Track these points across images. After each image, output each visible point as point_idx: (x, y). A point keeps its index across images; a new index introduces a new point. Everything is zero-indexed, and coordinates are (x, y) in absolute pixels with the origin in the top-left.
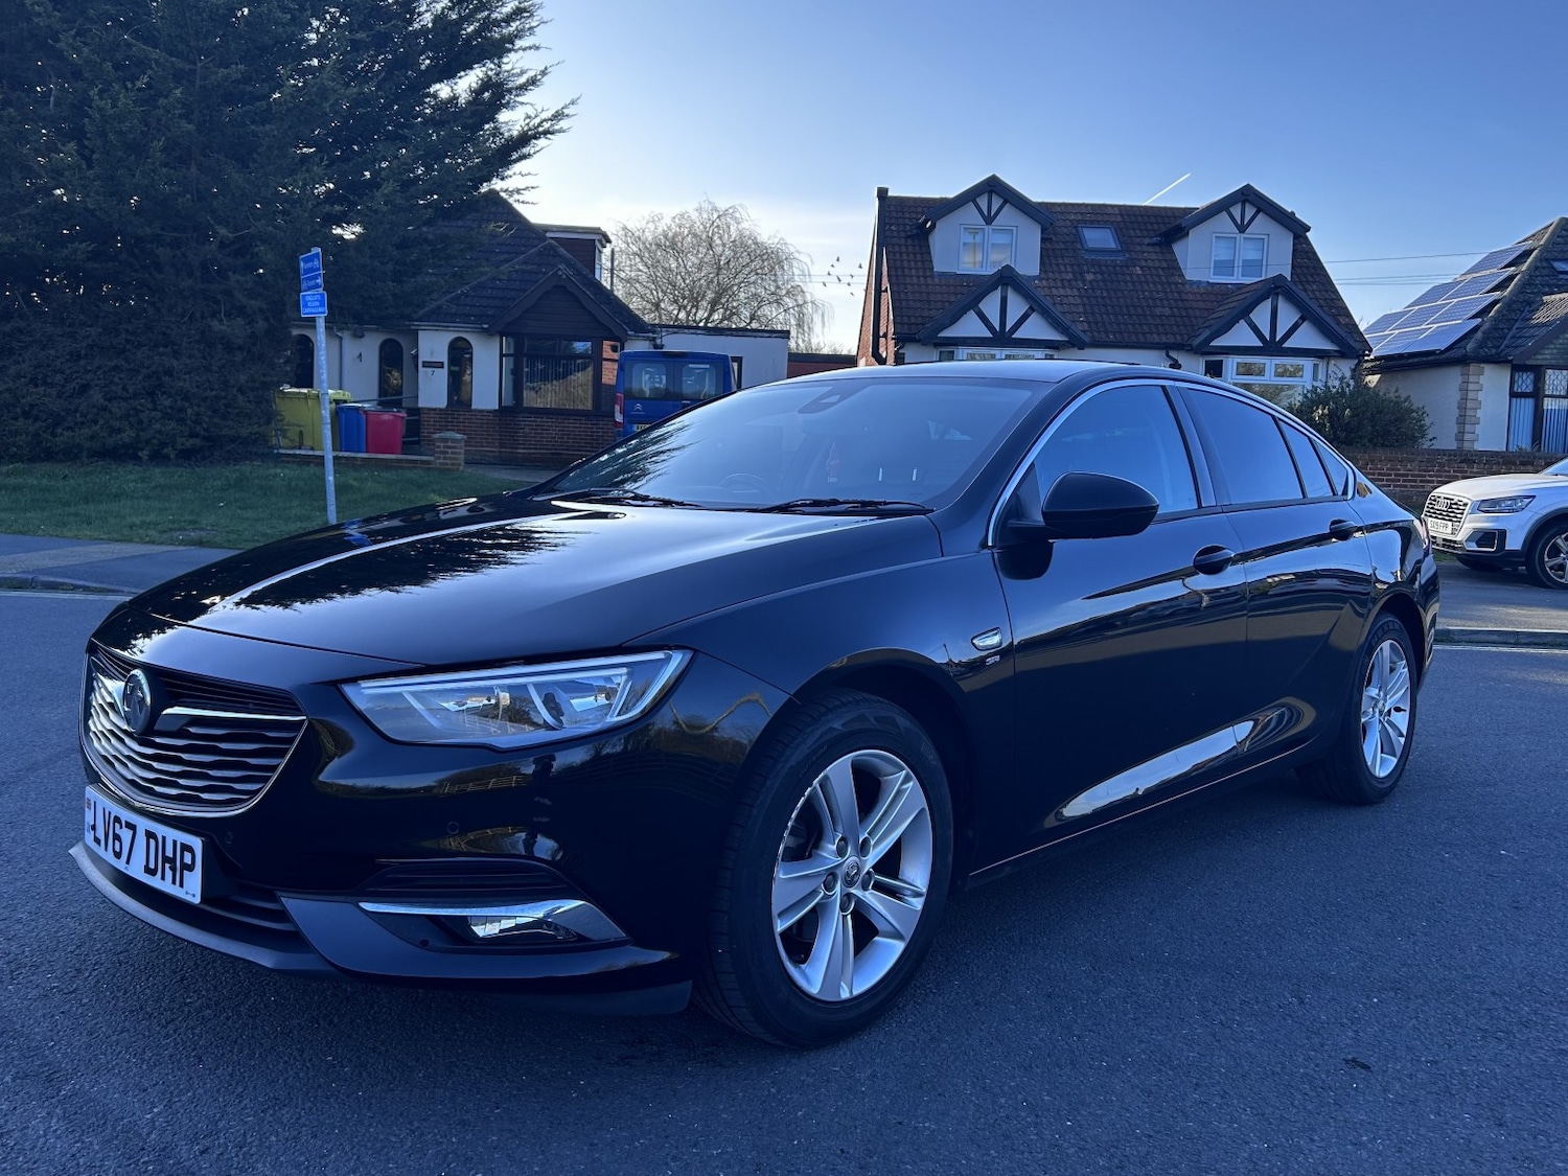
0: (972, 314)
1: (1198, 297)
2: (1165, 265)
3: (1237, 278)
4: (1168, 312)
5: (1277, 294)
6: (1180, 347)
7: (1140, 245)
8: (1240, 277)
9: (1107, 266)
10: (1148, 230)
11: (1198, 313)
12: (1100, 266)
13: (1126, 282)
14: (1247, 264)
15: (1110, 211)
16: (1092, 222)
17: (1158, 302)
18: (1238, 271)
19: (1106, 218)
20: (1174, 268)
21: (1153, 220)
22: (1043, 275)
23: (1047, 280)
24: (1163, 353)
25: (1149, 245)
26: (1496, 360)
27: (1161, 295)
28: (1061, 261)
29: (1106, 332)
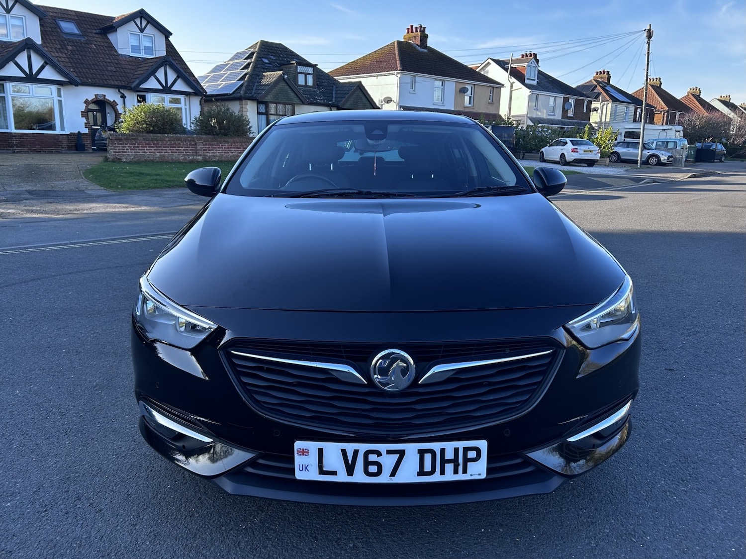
0: (11, 64)
1: (127, 63)
2: (106, 45)
3: (142, 55)
4: (115, 70)
5: (166, 65)
6: (125, 88)
7: (91, 33)
8: (144, 55)
9: (77, 43)
10: (93, 26)
11: (129, 71)
12: (73, 42)
13: (89, 52)
14: (146, 48)
15: (71, 13)
16: (62, 18)
17: (108, 64)
18: (143, 52)
19: (70, 17)
20: (111, 48)
21: (94, 21)
22: (44, 45)
23: (47, 47)
24: (117, 90)
25: (95, 33)
26: (252, 99)
27: (108, 60)
28: (51, 38)
29: (87, 78)
